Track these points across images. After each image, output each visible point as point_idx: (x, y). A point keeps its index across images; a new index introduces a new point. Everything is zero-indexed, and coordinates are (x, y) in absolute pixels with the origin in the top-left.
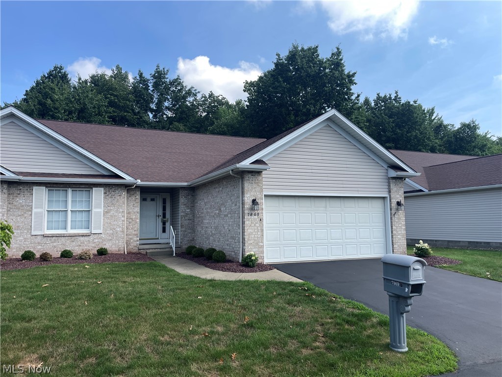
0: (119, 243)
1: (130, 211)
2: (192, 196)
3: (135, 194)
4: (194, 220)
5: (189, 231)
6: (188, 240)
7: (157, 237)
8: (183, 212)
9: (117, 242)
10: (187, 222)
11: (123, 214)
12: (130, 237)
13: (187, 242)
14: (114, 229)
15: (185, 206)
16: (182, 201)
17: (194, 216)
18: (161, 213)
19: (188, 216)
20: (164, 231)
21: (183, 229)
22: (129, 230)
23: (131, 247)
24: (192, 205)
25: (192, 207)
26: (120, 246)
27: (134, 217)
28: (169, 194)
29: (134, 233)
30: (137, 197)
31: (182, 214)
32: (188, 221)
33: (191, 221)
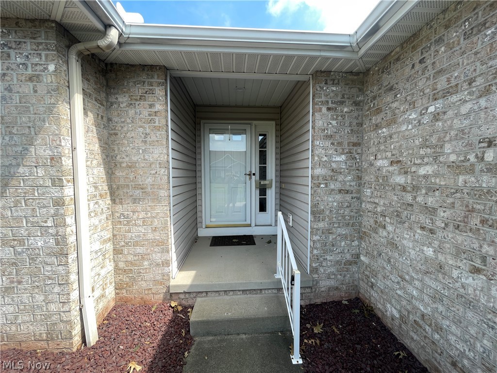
0: (48, 302)
1: (134, 159)
2: (356, 104)
3: (150, 99)
4: (359, 192)
5: (343, 231)
6: (338, 262)
7: (248, 222)
8: (321, 164)
9: (40, 298)
10: (332, 201)
11: (53, 172)
12: (139, 250)
13: (332, 270)
14: (21, 242)
15: (328, 143)
16: (319, 123)
17: (359, 178)
18: (255, 169)
19: (340, 178)
20: (263, 207)
21: (321, 225)
22: (135, 229)
23: (144, 285)
24: (354, 139)
25: (355, 145)
26: (55, 318)
27: (150, 180)
28: (273, 123)
29: (150, 236)
30: (158, 107)
31: (318, 171)
32: (338, 197)
33: (348, 197)
